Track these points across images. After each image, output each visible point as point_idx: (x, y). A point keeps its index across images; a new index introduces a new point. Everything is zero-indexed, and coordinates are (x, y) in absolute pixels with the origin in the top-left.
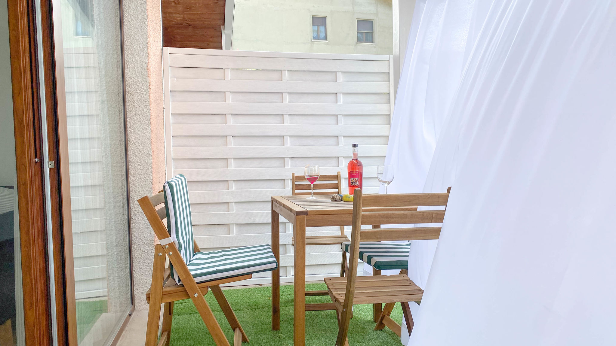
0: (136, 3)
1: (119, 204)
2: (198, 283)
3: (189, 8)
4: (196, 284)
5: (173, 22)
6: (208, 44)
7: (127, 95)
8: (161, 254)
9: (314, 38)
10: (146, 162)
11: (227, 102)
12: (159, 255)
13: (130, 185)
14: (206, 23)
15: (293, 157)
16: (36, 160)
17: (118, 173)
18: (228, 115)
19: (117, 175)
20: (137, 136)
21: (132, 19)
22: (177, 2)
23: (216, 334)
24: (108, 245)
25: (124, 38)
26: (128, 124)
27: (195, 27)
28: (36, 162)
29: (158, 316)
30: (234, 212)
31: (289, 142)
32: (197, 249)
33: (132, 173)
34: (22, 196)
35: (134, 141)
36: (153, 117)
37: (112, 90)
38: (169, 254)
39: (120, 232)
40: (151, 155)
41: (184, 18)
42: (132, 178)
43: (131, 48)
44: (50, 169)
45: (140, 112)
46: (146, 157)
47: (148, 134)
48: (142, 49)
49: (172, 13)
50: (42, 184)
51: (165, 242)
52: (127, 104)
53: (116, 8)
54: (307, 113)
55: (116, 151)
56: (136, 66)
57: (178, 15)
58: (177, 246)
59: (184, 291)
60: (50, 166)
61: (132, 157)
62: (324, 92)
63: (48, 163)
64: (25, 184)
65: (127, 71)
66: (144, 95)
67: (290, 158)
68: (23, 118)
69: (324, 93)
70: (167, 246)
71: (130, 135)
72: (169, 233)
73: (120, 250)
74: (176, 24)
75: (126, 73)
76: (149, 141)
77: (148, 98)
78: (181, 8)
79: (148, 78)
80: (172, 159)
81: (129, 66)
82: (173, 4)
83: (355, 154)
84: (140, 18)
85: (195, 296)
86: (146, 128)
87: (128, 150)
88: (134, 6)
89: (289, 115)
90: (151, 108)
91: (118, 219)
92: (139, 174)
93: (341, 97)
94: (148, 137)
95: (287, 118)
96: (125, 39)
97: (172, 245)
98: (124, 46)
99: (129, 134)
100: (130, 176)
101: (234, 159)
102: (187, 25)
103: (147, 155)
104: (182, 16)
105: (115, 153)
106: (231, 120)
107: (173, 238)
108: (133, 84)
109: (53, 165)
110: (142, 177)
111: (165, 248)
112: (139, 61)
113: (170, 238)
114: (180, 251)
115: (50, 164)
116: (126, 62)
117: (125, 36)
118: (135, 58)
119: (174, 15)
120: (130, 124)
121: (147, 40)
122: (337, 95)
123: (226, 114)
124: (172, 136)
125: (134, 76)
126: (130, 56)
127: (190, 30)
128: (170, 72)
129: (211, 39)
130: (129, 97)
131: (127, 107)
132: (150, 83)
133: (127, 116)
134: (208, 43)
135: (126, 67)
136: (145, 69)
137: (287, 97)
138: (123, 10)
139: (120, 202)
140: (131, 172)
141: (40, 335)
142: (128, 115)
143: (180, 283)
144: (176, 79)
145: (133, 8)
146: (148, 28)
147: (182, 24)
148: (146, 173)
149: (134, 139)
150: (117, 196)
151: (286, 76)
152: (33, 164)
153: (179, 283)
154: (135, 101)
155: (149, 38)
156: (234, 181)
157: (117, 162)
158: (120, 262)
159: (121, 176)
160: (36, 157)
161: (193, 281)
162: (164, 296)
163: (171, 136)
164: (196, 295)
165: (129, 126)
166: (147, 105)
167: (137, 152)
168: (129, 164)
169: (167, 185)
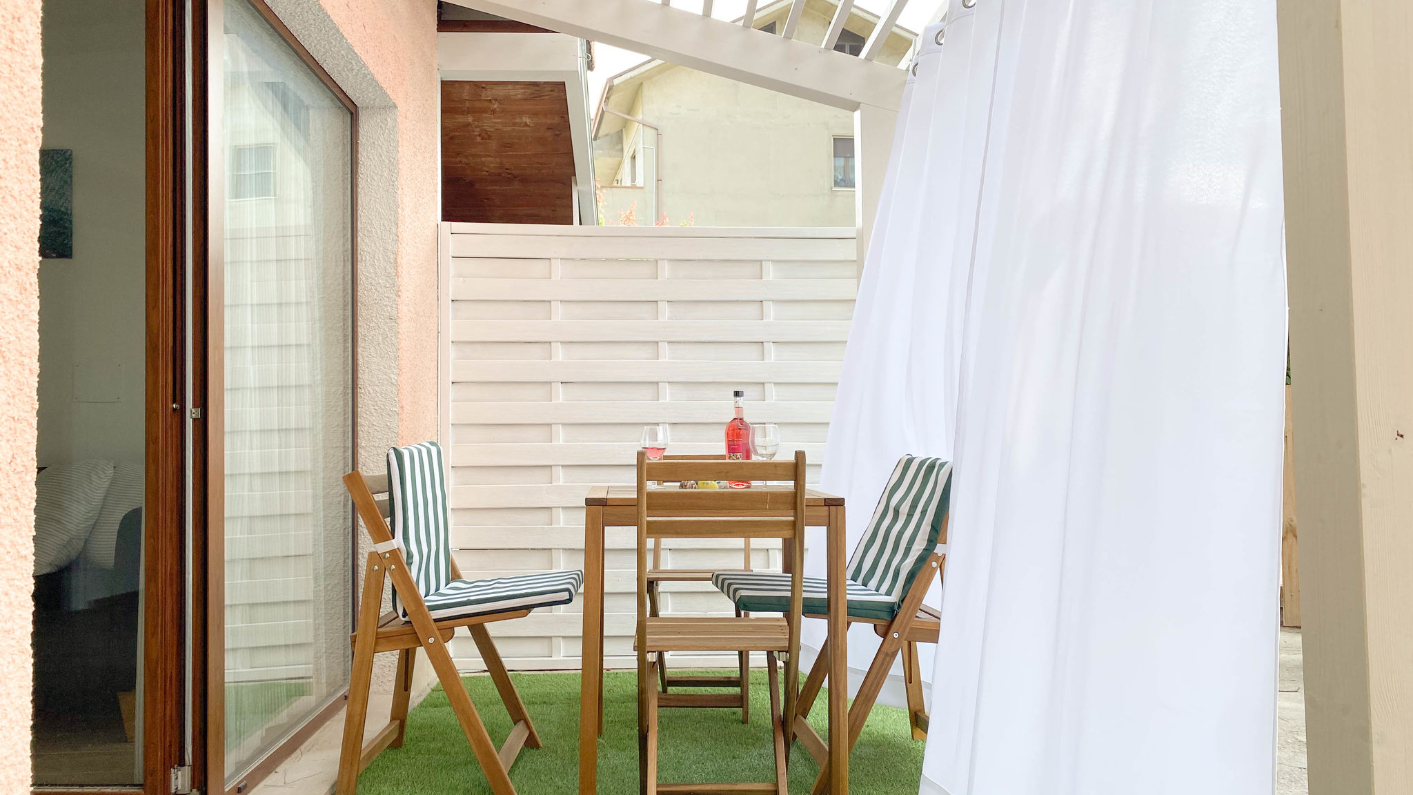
0: (380, 150)
1: (339, 499)
2: (436, 620)
3: (508, 145)
4: (432, 622)
5: (483, 171)
6: (553, 211)
7: (359, 308)
8: (376, 567)
9: (836, 184)
10: (389, 424)
11: (553, 320)
12: (373, 570)
13: (360, 466)
14: (543, 171)
15: (674, 422)
16: (174, 406)
17: (338, 444)
18: (555, 344)
19: (337, 447)
20: (374, 380)
21: (372, 178)
22: (486, 136)
23: (462, 709)
24: (317, 571)
25: (357, 210)
26: (359, 358)
27: (524, 180)
28: (174, 410)
29: (368, 674)
30: (561, 525)
31: (667, 393)
32: (456, 574)
33: (363, 444)
34: (151, 460)
35: (369, 388)
36: (406, 347)
37: (334, 300)
38: (390, 569)
39: (338, 550)
40: (398, 414)
41: (501, 163)
42: (363, 453)
43: (369, 227)
44: (194, 420)
45: (380, 338)
46: (388, 416)
47: (393, 376)
48: (388, 228)
49: (479, 156)
50: (182, 442)
51: (383, 547)
52: (359, 323)
53: (346, 160)
54: (703, 340)
55: (338, 406)
56: (376, 257)
57: (490, 159)
58: (405, 556)
59: (412, 634)
60: (193, 415)
61: (365, 416)
62: (736, 299)
63: (191, 411)
64: (156, 441)
65: (361, 266)
66: (389, 308)
67: (669, 424)
68: (158, 342)
69: (737, 301)
70: (388, 555)
71: (363, 377)
72: (392, 533)
73: (336, 581)
74: (489, 175)
75: (359, 271)
76: (394, 389)
77: (394, 312)
78: (493, 145)
79: (396, 279)
80: (450, 425)
81: (364, 259)
82: (479, 139)
83: (738, 409)
84: (385, 175)
85: (430, 642)
86: (390, 366)
87: (359, 404)
88: (377, 154)
89: (669, 342)
90: (400, 330)
91: (336, 527)
92: (374, 446)
93: (770, 309)
94: (394, 381)
95: (664, 348)
96: (359, 212)
97: (395, 553)
98: (357, 223)
99: (359, 375)
100: (360, 450)
101: (564, 424)
102: (509, 176)
103: (390, 413)
104: (498, 160)
105: (335, 408)
106: (559, 353)
107: (397, 542)
108: (371, 289)
109: (197, 413)
110: (380, 452)
111: (384, 557)
112: (381, 249)
113: (392, 543)
114: (410, 564)
115: (193, 412)
116: (359, 251)
117: (360, 207)
118: (375, 244)
119: (483, 159)
120: (363, 358)
121: (396, 212)
122: (762, 305)
123: (550, 343)
124: (453, 383)
125: (373, 275)
126: (367, 240)
127: (516, 186)
128: (451, 267)
129: (558, 202)
130: (362, 312)
131: (359, 328)
132: (399, 288)
133: (359, 345)
134: (553, 208)
135: (359, 259)
136: (391, 263)
137: (665, 309)
138: (357, 163)
139: (340, 495)
140: (362, 442)
141: (166, 675)
142: (359, 342)
143: (407, 619)
144: (461, 279)
145: (374, 159)
146: (398, 192)
147: (500, 175)
148: (388, 445)
149: (369, 384)
150: (335, 484)
151: (666, 270)
152: (169, 411)
153: (404, 619)
154: (373, 319)
155: (400, 210)
156: (562, 466)
157: (338, 425)
158: (335, 603)
159: (342, 450)
160: (174, 401)
161: (426, 617)
162: (381, 641)
163: (451, 383)
164: (431, 640)
165: (360, 361)
166: (393, 324)
167: (372, 407)
168: (359, 428)
169: (392, 451)
